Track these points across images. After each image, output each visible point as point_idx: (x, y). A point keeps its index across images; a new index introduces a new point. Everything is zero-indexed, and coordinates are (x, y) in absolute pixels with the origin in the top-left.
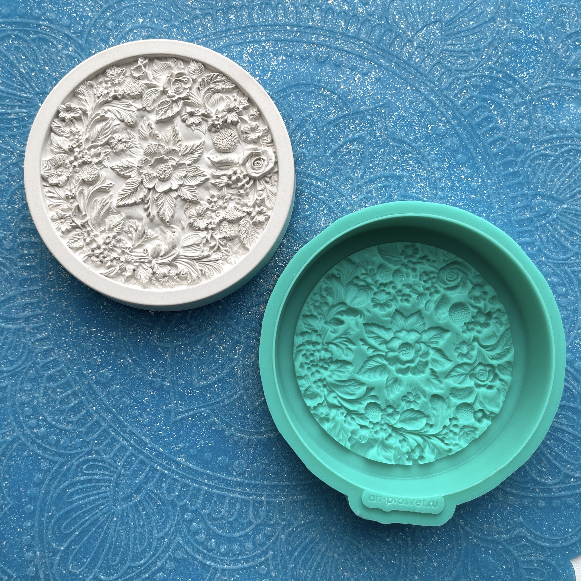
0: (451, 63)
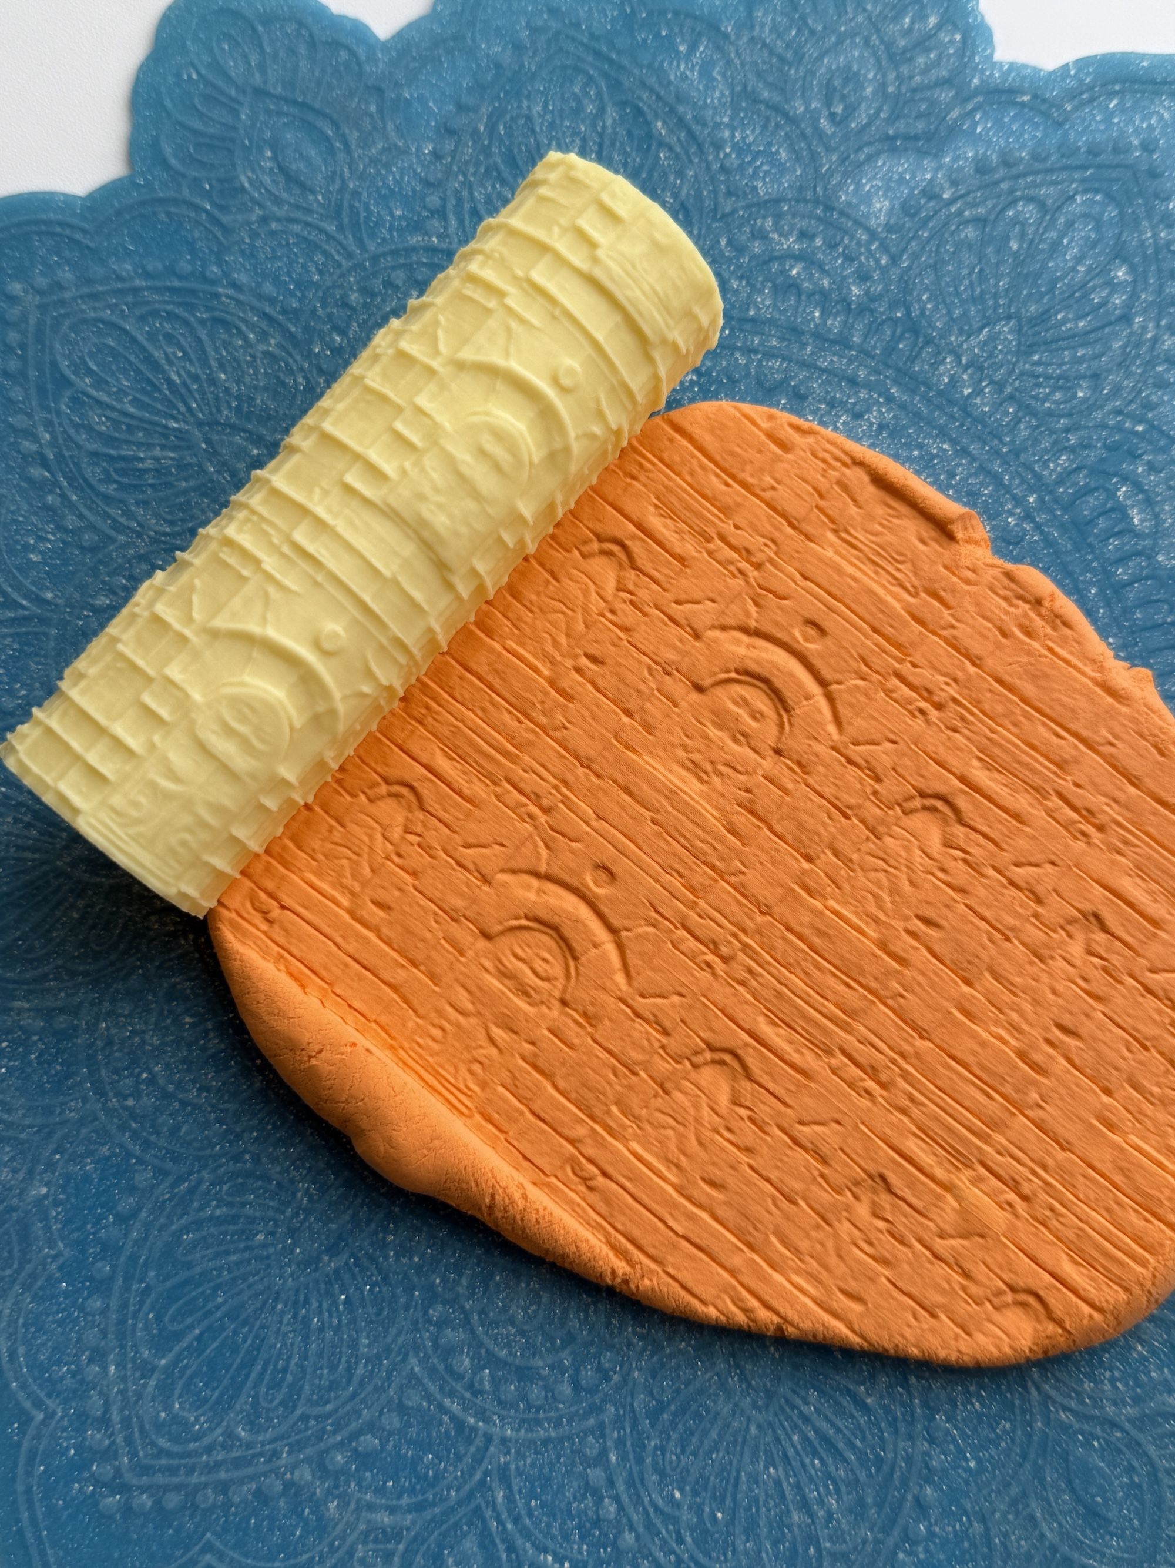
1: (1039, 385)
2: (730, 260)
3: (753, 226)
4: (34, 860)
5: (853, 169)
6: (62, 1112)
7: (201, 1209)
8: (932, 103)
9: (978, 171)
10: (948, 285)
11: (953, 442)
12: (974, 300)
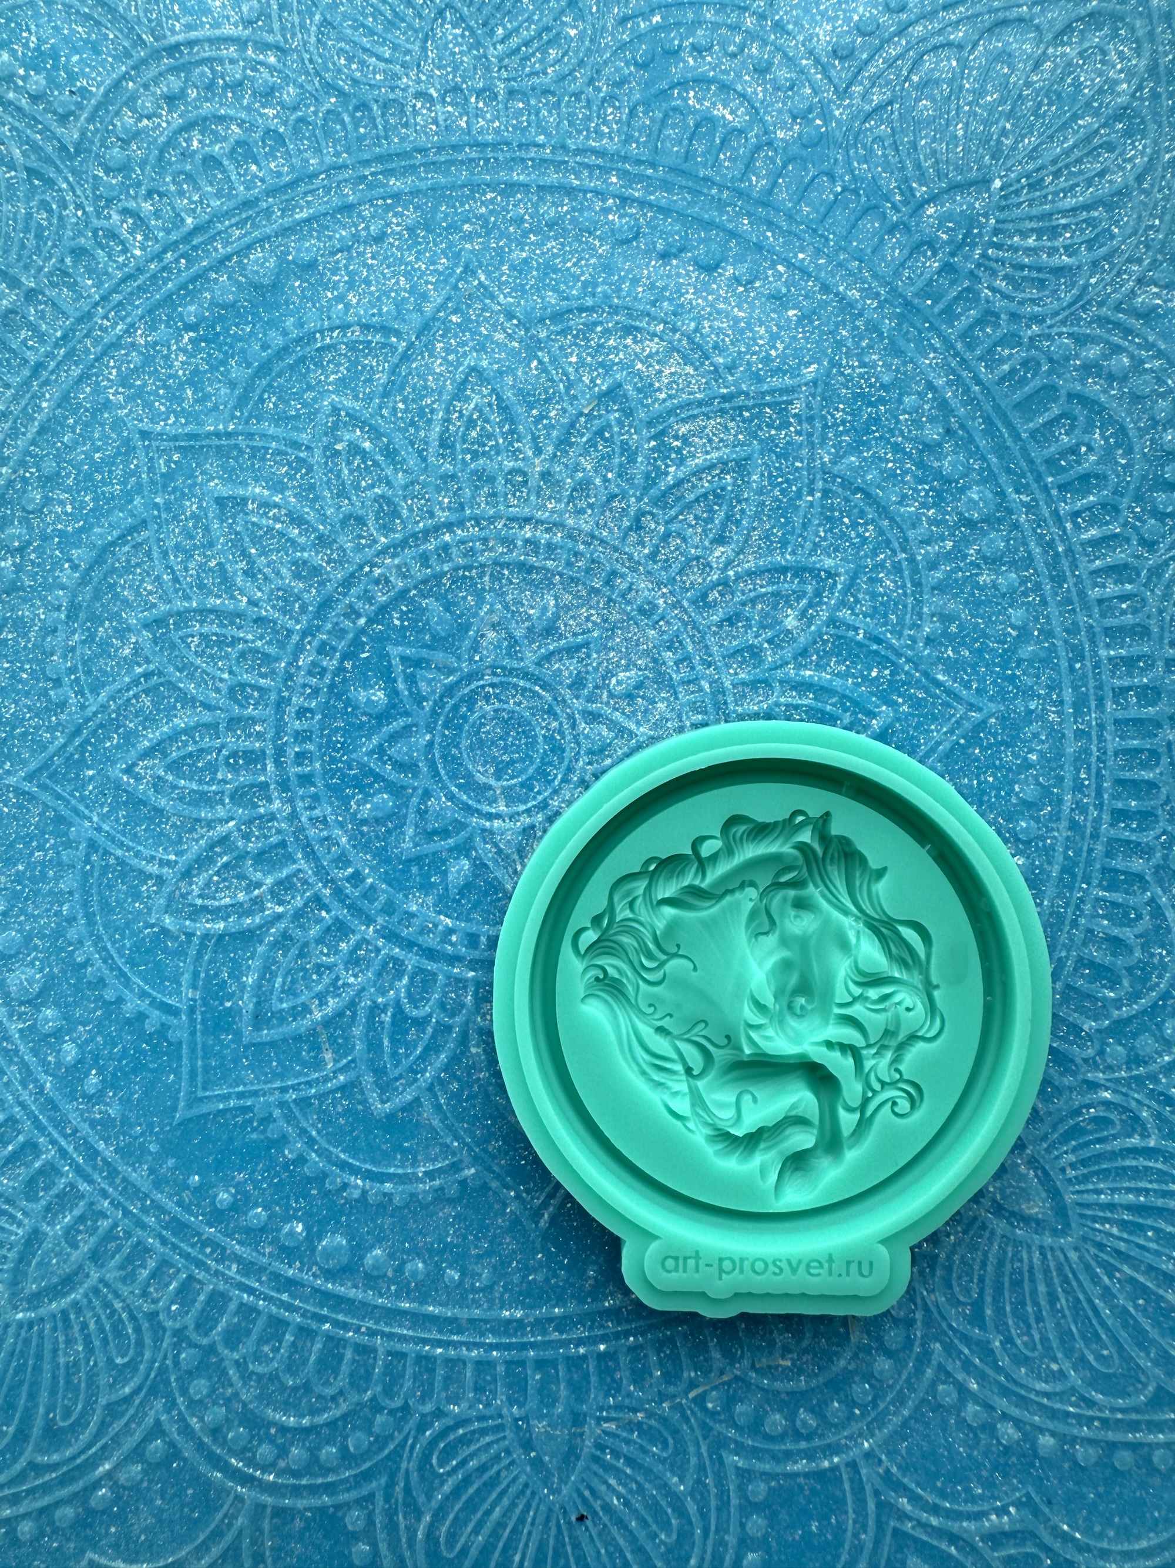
0: (536, 74)
1: (527, 58)
2: (124, 187)
3: (113, 131)
7: (429, 1497)
11: (491, 186)
12: (391, 25)
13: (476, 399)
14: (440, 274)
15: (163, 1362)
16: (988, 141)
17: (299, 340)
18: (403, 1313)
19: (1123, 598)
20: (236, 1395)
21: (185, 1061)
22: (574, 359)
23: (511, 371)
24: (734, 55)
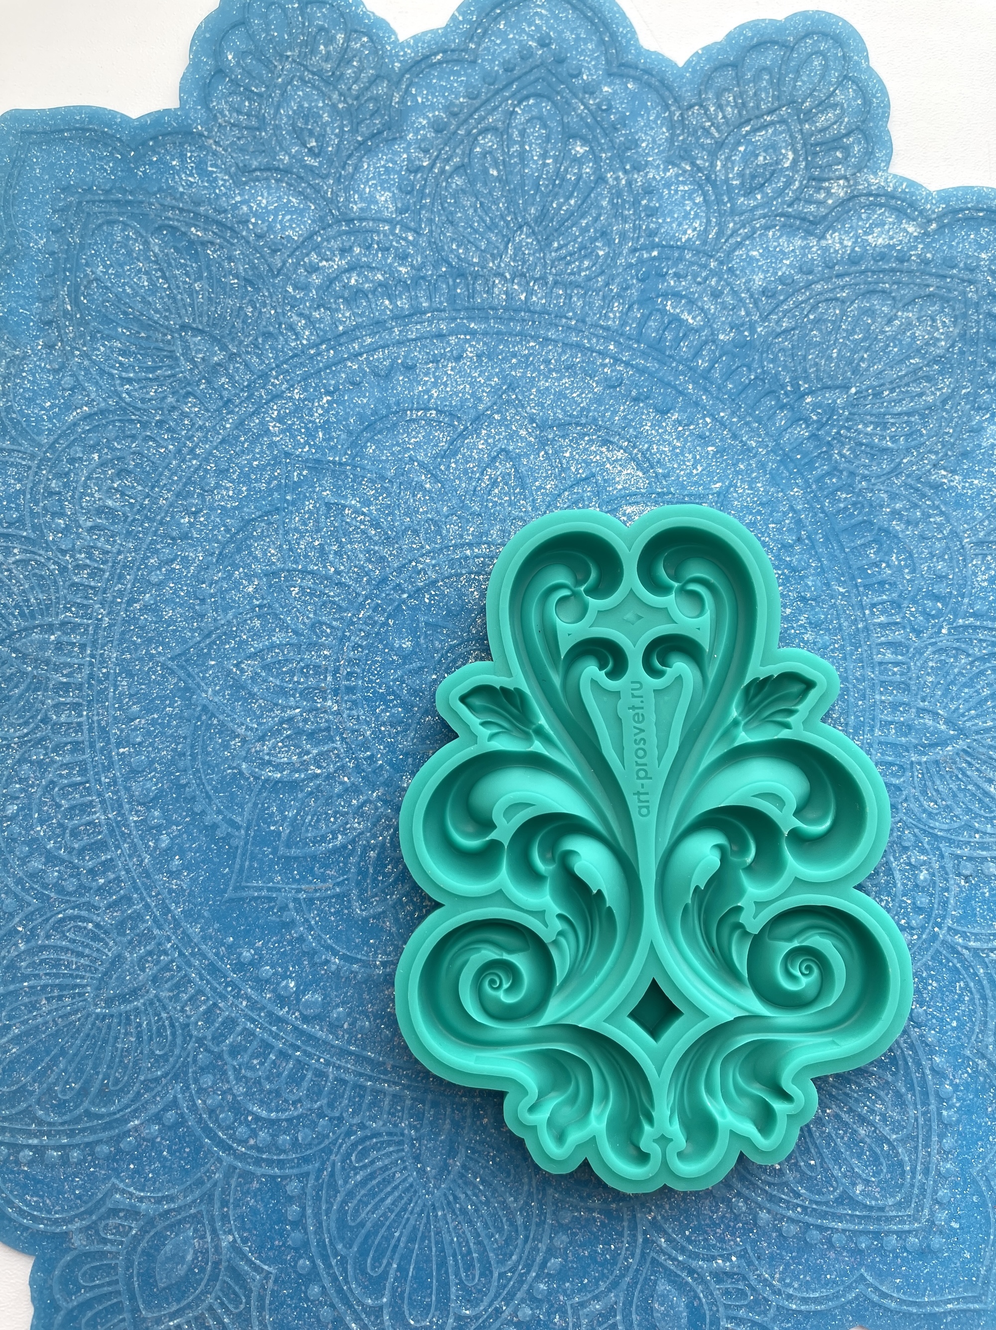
1: (569, 263)
2: (303, 301)
3: (304, 266)
4: (79, 1019)
5: (347, 183)
6: (210, 1178)
7: (346, 1182)
8: (375, 99)
9: (438, 131)
10: (465, 229)
11: (535, 338)
12: (489, 229)
13: (501, 469)
14: (492, 387)
15: (185, 1059)
16: (851, 363)
17: (396, 412)
18: (351, 1053)
19: (897, 664)
20: (230, 1089)
21: (238, 860)
22: (567, 455)
23: (527, 456)
24: (699, 284)
